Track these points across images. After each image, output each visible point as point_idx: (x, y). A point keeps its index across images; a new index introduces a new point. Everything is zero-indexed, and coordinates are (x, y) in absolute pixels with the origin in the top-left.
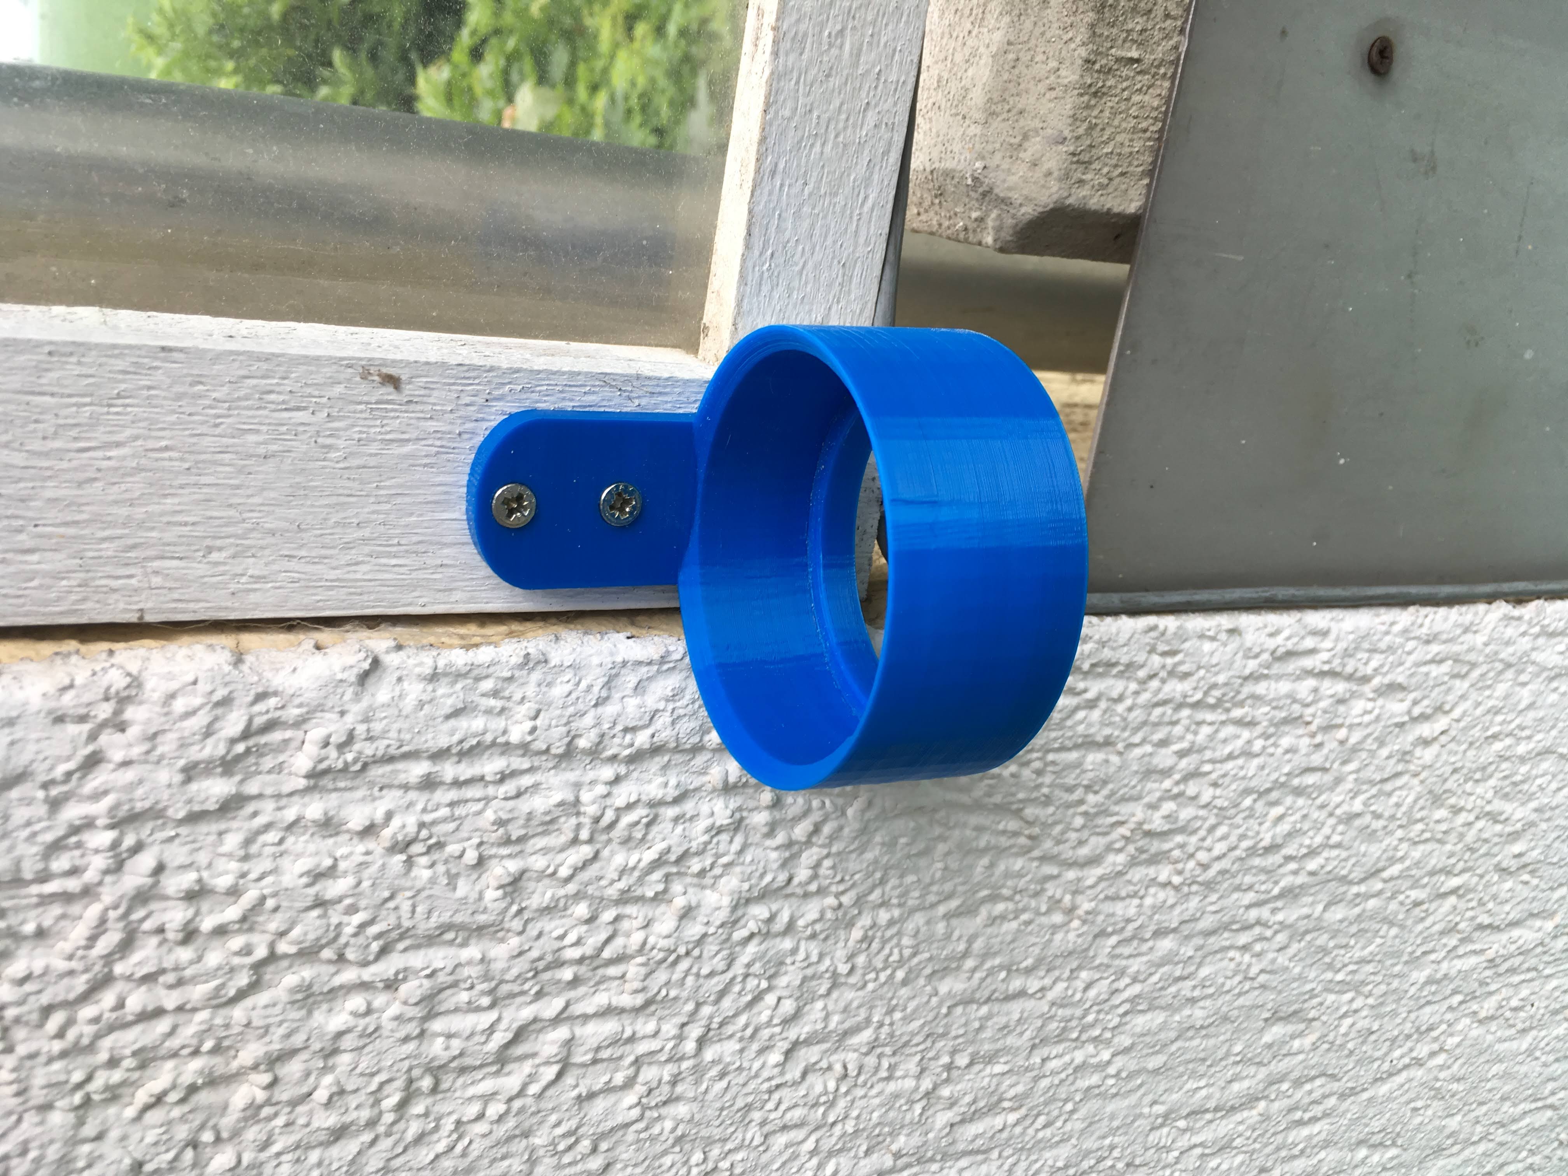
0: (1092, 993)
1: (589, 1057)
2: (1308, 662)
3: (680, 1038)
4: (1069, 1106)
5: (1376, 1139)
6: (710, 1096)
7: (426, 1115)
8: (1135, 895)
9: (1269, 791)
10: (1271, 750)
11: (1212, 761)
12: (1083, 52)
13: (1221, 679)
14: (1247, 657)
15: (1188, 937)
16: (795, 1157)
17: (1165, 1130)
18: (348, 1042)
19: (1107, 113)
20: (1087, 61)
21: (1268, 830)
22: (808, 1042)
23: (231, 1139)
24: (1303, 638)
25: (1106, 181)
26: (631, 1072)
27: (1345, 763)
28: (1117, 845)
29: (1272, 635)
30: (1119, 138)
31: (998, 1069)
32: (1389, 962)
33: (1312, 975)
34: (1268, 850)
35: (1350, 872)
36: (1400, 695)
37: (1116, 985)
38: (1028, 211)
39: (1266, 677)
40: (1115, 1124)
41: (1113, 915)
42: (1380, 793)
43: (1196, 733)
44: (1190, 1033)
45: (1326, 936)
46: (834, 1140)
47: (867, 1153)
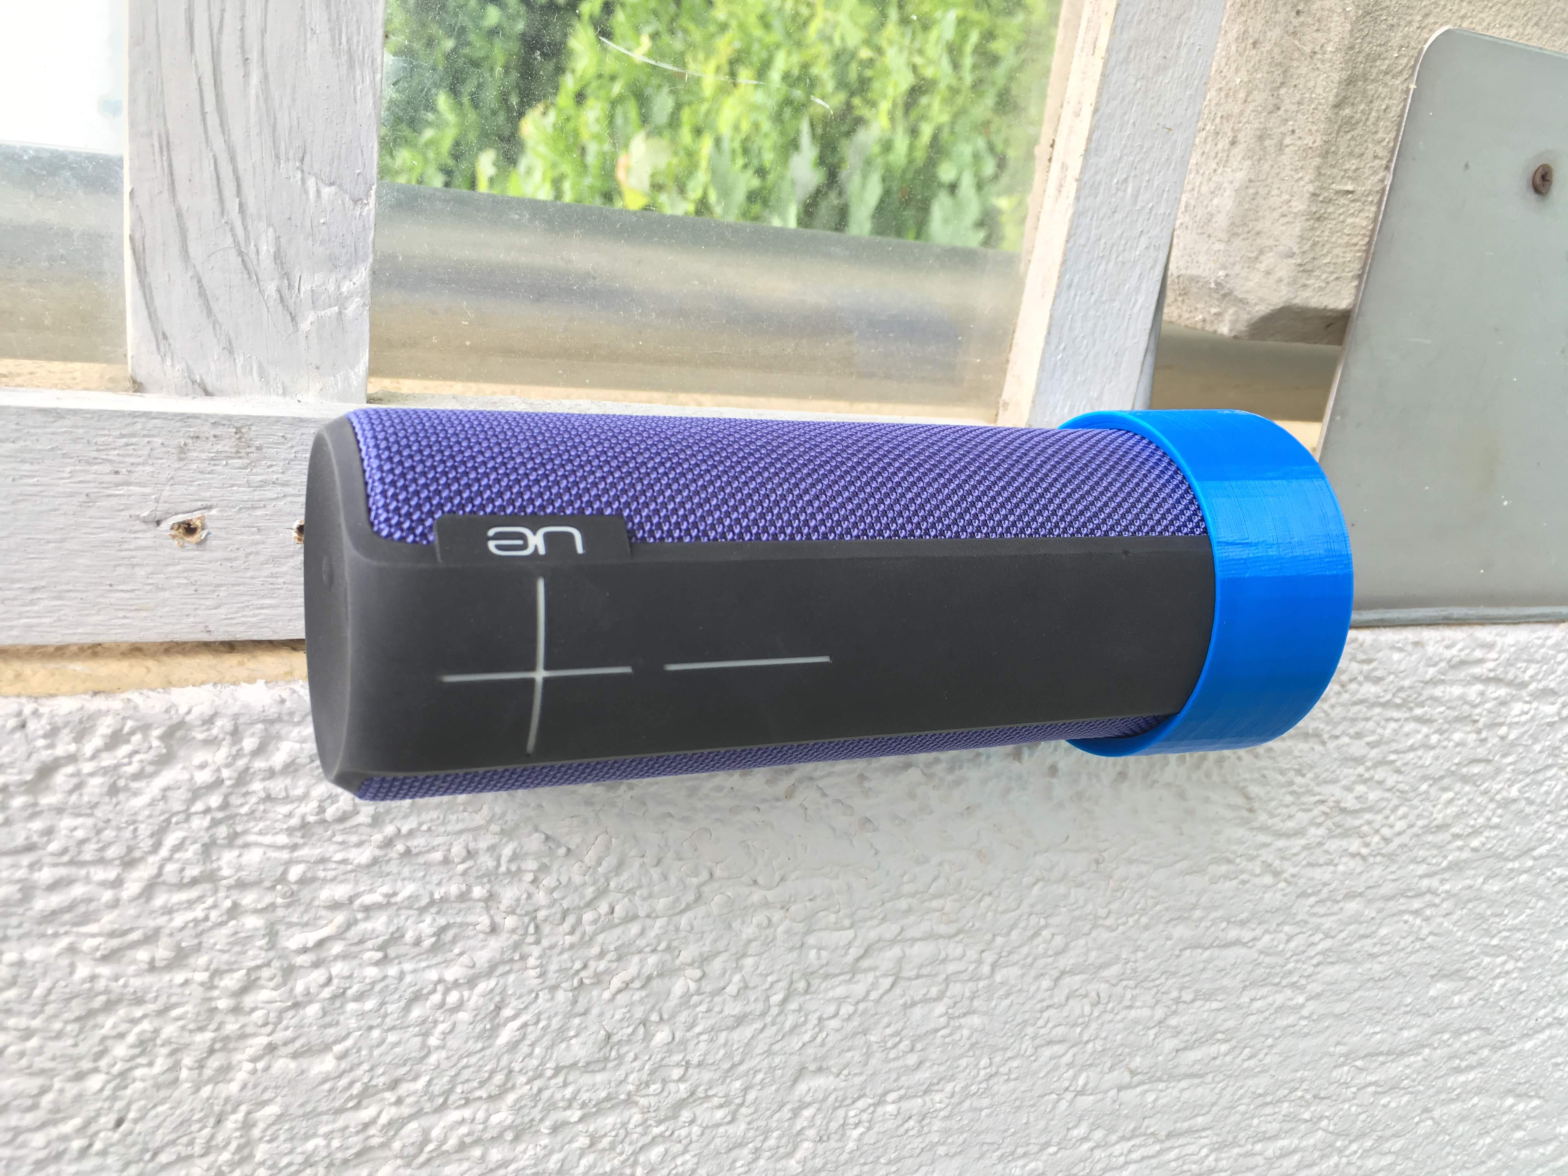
0: (1292, 945)
1: (913, 973)
2: (1477, 670)
3: (980, 962)
4: (1270, 1041)
5: (1521, 1089)
6: (998, 1011)
7: (800, 1010)
8: (1330, 863)
9: (1442, 778)
10: (1445, 743)
11: (1396, 752)
12: (1311, 188)
13: (1407, 683)
14: (1429, 666)
15: (1370, 902)
16: (1056, 1068)
17: (1346, 1069)
18: (754, 947)
19: (1327, 233)
20: (1314, 194)
21: (1440, 812)
22: (1072, 972)
23: (669, 1019)
24: (1473, 650)
25: (1323, 285)
26: (943, 986)
27: (1505, 755)
28: (1319, 820)
29: (1448, 647)
30: (1335, 251)
31: (1215, 1005)
32: (1537, 931)
33: (1472, 939)
34: (1440, 828)
35: (1507, 850)
36: (1552, 699)
37: (1312, 939)
38: (1261, 310)
39: (1443, 682)
40: (1306, 1059)
41: (1312, 879)
42: (1533, 782)
43: (1384, 728)
44: (1370, 985)
45: (1484, 905)
46: (1087, 1055)
47: (1111, 1069)
